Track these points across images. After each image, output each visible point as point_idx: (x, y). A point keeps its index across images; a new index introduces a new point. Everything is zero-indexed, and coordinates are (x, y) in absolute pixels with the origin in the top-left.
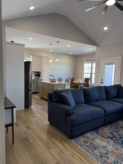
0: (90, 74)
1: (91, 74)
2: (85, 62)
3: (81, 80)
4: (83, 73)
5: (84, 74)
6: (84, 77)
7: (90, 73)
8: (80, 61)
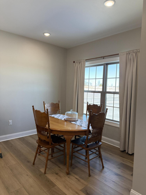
0: (100, 94)
1: (104, 94)
2: (87, 64)
3: (77, 114)
4: (83, 91)
5: (85, 94)
6: (85, 101)
7: (101, 90)
8: (74, 62)
